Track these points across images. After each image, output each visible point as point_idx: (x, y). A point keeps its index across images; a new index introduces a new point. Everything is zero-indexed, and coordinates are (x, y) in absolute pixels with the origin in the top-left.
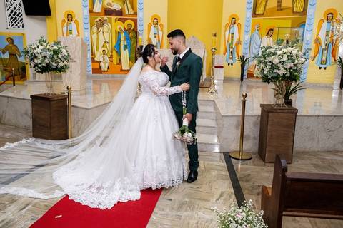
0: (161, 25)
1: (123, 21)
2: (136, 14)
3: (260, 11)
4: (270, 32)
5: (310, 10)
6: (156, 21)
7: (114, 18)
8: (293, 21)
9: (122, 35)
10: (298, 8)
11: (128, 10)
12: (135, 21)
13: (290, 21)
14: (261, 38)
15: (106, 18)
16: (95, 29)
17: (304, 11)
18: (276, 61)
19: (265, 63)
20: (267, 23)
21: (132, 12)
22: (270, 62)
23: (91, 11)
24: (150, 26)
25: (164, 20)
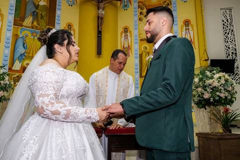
0: (74, 30)
3: (144, 74)
18: (216, 84)
19: (204, 87)
22: (210, 85)
23: (10, 69)
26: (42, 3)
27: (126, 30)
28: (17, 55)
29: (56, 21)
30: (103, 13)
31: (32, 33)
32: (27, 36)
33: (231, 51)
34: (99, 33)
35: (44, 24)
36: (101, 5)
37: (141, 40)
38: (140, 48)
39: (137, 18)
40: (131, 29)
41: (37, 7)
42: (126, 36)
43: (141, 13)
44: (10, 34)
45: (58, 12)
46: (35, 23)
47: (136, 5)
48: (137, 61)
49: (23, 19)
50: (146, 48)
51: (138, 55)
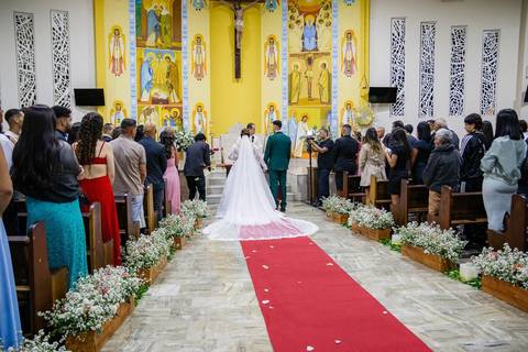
0: (205, 113)
1: (170, 109)
2: (181, 102)
3: (294, 100)
4: (305, 118)
5: (334, 102)
6: (200, 108)
7: (160, 106)
8: (322, 110)
9: (168, 122)
10: (325, 99)
11: (173, 98)
12: (180, 109)
13: (319, 111)
14: (297, 123)
15: (153, 106)
16: (142, 117)
17: (330, 102)
20: (301, 111)
21: (177, 101)
23: (139, 101)
24: (194, 113)
25: (207, 108)
26: (164, 13)
27: (272, 40)
28: (144, 83)
29: (183, 35)
30: (242, 24)
31: (157, 54)
32: (152, 59)
33: (398, 75)
34: (237, 52)
35: (169, 40)
36: (239, 13)
37: (291, 55)
38: (290, 66)
39: (286, 24)
40: (279, 39)
41: (159, 18)
42: (272, 50)
43: (291, 18)
44: (134, 59)
45: (184, 22)
46: (159, 41)
47: (286, 5)
48: (286, 83)
49: (145, 38)
50: (297, 67)
51: (286, 76)
